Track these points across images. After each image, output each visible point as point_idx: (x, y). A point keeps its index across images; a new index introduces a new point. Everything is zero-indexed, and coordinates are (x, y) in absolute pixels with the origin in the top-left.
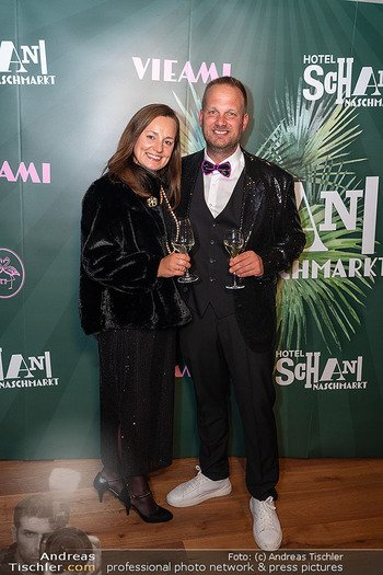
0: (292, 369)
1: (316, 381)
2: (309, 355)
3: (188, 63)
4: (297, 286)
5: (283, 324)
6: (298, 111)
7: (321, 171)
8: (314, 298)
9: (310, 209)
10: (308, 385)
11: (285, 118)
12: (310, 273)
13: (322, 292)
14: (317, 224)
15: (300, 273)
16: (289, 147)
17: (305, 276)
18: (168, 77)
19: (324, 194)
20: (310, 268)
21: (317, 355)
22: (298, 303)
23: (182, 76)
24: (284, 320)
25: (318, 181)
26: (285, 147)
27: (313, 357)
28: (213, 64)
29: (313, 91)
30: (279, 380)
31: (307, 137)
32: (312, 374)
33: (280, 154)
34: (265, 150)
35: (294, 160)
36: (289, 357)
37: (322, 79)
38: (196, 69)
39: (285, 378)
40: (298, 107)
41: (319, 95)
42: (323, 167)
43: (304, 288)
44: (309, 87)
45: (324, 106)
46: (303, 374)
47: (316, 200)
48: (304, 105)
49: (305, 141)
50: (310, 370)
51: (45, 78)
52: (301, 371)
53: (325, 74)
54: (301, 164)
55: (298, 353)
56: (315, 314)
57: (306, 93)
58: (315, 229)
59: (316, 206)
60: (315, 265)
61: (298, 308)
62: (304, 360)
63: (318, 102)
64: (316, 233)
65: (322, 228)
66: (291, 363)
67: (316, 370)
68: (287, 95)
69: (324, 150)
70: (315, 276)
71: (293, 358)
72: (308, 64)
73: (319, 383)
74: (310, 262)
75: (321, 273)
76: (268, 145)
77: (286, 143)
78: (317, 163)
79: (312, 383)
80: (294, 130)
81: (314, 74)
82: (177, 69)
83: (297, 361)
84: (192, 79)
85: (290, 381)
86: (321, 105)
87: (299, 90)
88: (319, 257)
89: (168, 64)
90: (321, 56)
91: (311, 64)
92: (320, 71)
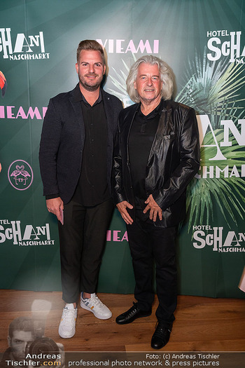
0: (204, 238)
1: (220, 246)
2: (215, 229)
3: (131, 41)
4: (206, 183)
5: (197, 208)
6: (204, 68)
7: (221, 107)
8: (218, 191)
9: (214, 133)
10: (215, 249)
11: (195, 73)
12: (215, 174)
13: (223, 187)
14: (219, 142)
15: (208, 175)
16: (198, 92)
17: (212, 176)
18: (119, 50)
19: (223, 122)
20: (215, 171)
21: (221, 229)
22: (207, 194)
23: (127, 50)
24: (198, 206)
25: (219, 114)
26: (196, 92)
27: (218, 231)
28: (147, 41)
29: (214, 54)
30: (195, 245)
31: (211, 85)
32: (218, 242)
33: (192, 97)
34: (182, 94)
35: (202, 100)
36: (202, 230)
37: (220, 47)
38: (136, 44)
39: (199, 244)
40: (204, 65)
41: (218, 57)
42: (221, 104)
43: (211, 185)
44: (211, 52)
45: (221, 64)
46: (212, 241)
47: (217, 126)
48: (208, 64)
49: (209, 87)
50: (216, 239)
51: (43, 55)
52: (210, 239)
53: (222, 43)
54: (207, 103)
55: (207, 227)
56: (218, 202)
57: (210, 56)
58: (217, 145)
59: (218, 130)
60: (218, 170)
61: (207, 198)
62: (212, 232)
63: (217, 62)
64: (218, 148)
65: (222, 144)
66: (203, 234)
67: (220, 239)
68: (196, 58)
69: (222, 93)
70: (218, 176)
71: (205, 231)
72: (210, 37)
73: (223, 247)
74: (215, 168)
75: (222, 174)
76: (185, 91)
77: (196, 89)
78: (218, 102)
79: (218, 247)
80: (201, 81)
81: (214, 44)
82: (125, 45)
83: (207, 232)
84: (134, 51)
85: (203, 246)
86: (220, 63)
87: (205, 54)
88: (221, 164)
89: (119, 42)
90: (219, 32)
91: (212, 37)
92: (218, 41)
